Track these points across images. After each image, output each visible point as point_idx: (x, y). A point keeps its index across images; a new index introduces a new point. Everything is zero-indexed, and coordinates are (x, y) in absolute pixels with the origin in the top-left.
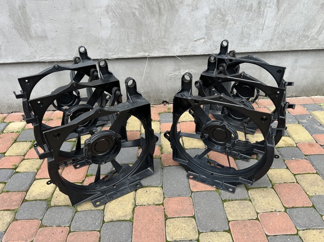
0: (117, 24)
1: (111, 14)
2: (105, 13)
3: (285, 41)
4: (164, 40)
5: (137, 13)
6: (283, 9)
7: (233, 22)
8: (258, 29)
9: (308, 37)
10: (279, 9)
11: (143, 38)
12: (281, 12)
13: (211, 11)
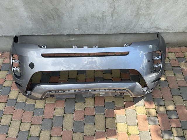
0: (34, 23)
1: (30, 19)
2: (27, 19)
3: (117, 30)
4: (59, 29)
5: (43, 18)
6: (115, 18)
7: (91, 22)
8: (104, 25)
9: (129, 28)
10: (113, 18)
11: (48, 28)
12: (114, 19)
13: (79, 18)
